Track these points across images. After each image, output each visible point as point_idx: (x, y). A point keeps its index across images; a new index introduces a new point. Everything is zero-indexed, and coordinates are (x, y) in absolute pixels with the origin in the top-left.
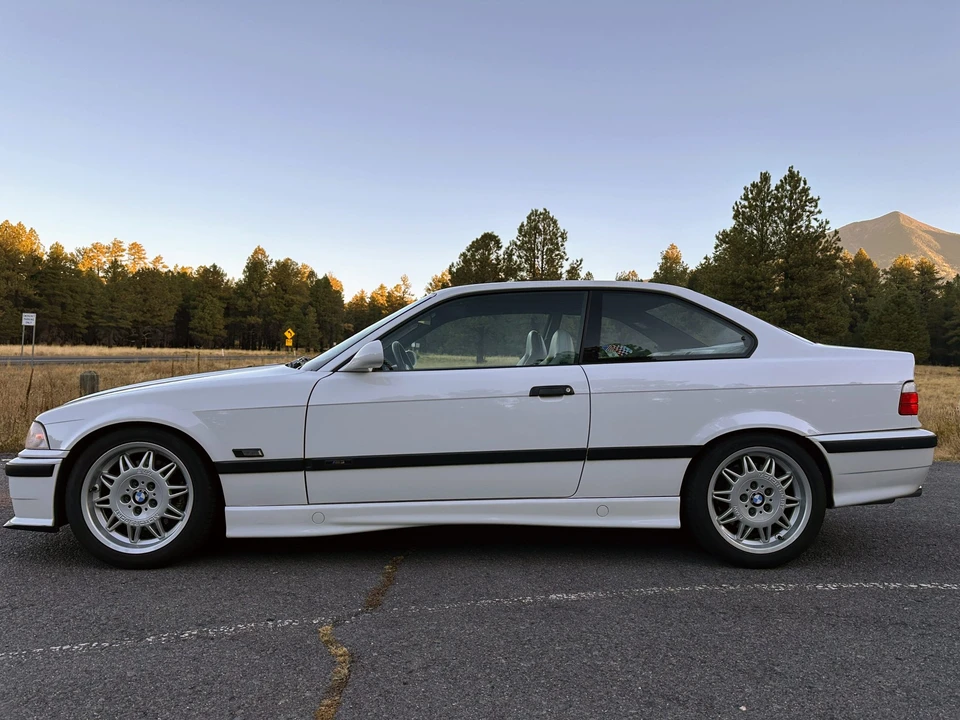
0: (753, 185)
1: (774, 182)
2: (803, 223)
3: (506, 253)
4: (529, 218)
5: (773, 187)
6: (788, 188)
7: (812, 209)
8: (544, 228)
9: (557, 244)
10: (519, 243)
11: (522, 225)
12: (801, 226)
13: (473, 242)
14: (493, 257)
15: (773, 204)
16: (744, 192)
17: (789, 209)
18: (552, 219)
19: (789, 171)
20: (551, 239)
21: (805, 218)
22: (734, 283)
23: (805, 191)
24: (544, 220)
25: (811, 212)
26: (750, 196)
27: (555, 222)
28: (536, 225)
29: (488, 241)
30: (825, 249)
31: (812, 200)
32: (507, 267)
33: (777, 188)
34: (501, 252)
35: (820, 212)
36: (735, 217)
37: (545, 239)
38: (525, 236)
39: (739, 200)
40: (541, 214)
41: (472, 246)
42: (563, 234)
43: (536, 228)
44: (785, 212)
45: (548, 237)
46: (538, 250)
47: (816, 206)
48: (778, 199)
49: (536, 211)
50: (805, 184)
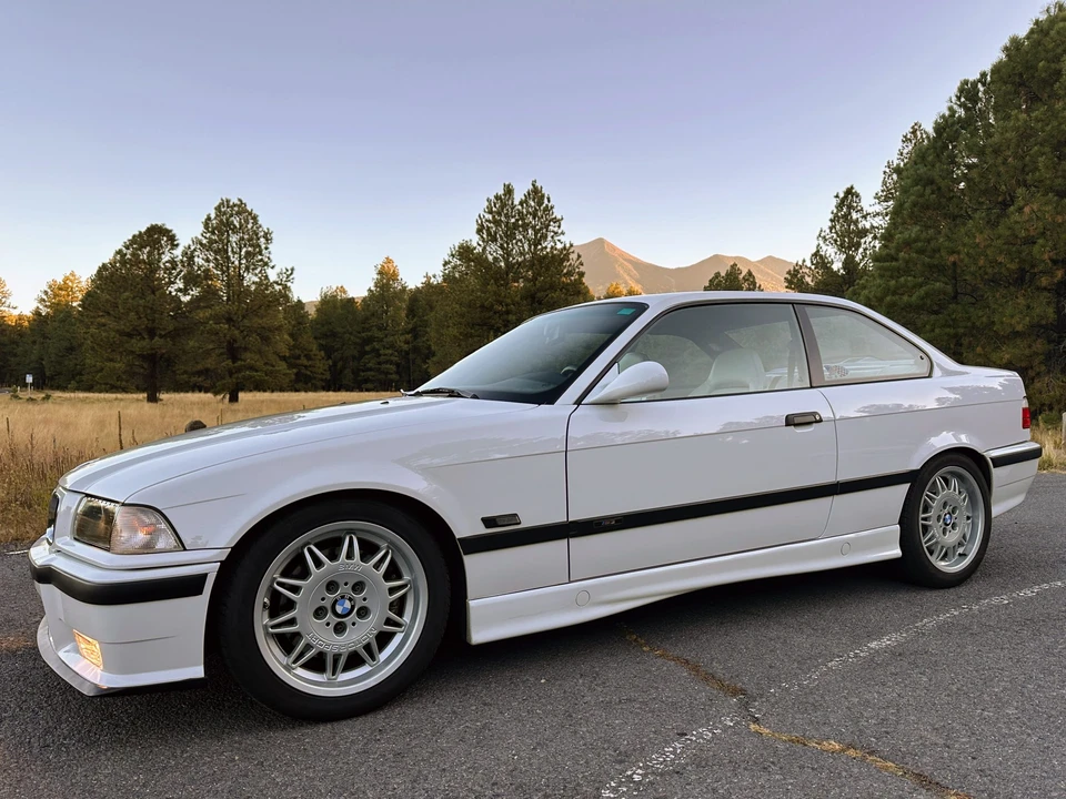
0: (497, 197)
1: (518, 197)
2: (548, 244)
3: (184, 254)
4: (218, 209)
5: (516, 202)
6: (533, 204)
7: (556, 229)
8: (241, 225)
9: (260, 246)
10: (204, 241)
11: (209, 219)
12: (546, 248)
13: (134, 236)
14: (166, 258)
15: (517, 220)
16: (487, 204)
17: (534, 228)
18: (250, 214)
19: (533, 185)
20: (250, 240)
21: (549, 238)
22: (482, 306)
23: (547, 209)
24: (238, 213)
25: (556, 233)
26: (494, 209)
27: (255, 218)
28: (227, 220)
29: (156, 236)
30: (569, 274)
31: (556, 220)
32: (189, 273)
33: (521, 203)
34: (178, 252)
35: (563, 233)
36: (479, 231)
37: (242, 239)
38: (213, 233)
39: (482, 213)
40: (235, 205)
41: (134, 240)
42: (266, 234)
43: (229, 224)
44: (530, 231)
45: (246, 237)
46: (233, 252)
47: (559, 227)
48: (522, 216)
49: (228, 201)
50: (549, 201)
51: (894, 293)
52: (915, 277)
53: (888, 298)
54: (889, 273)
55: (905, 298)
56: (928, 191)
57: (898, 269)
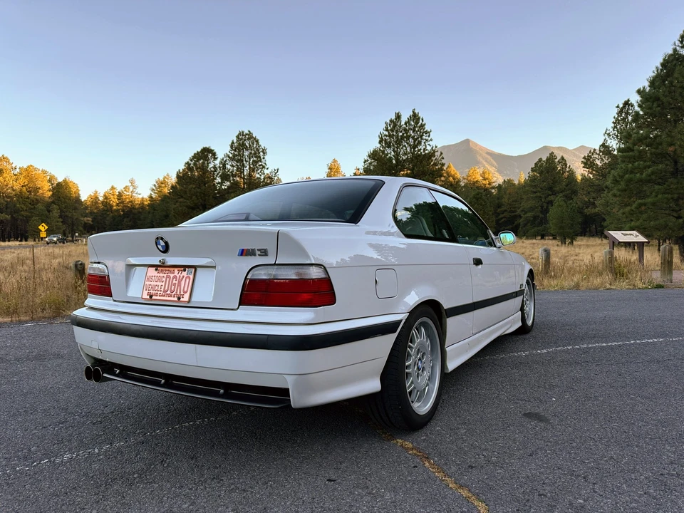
0: (391, 121)
1: (404, 119)
2: (422, 147)
3: (221, 163)
4: (238, 137)
5: (403, 123)
6: (412, 123)
7: (427, 138)
8: (250, 146)
9: (260, 157)
10: (231, 156)
11: (233, 143)
12: (421, 149)
13: (195, 154)
14: (211, 165)
15: (403, 134)
16: (385, 125)
17: (413, 138)
18: (255, 139)
19: (413, 112)
20: (255, 154)
21: (423, 144)
23: (422, 126)
24: (249, 139)
25: (427, 140)
26: (389, 128)
27: (257, 141)
28: (243, 143)
29: (206, 153)
30: (435, 164)
31: (427, 132)
32: (223, 173)
33: (406, 124)
34: (217, 162)
35: (431, 140)
36: (380, 142)
37: (251, 153)
38: (235, 151)
39: (382, 131)
40: (246, 134)
41: (194, 157)
42: (263, 150)
43: (243, 145)
44: (411, 140)
45: (253, 152)
46: (246, 161)
47: (429, 136)
48: (406, 131)
49: (243, 132)
50: (423, 121)
51: (632, 172)
52: (645, 161)
53: (627, 176)
54: (628, 160)
55: (638, 175)
56: (655, 105)
57: (634, 157)
